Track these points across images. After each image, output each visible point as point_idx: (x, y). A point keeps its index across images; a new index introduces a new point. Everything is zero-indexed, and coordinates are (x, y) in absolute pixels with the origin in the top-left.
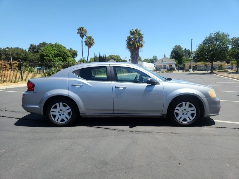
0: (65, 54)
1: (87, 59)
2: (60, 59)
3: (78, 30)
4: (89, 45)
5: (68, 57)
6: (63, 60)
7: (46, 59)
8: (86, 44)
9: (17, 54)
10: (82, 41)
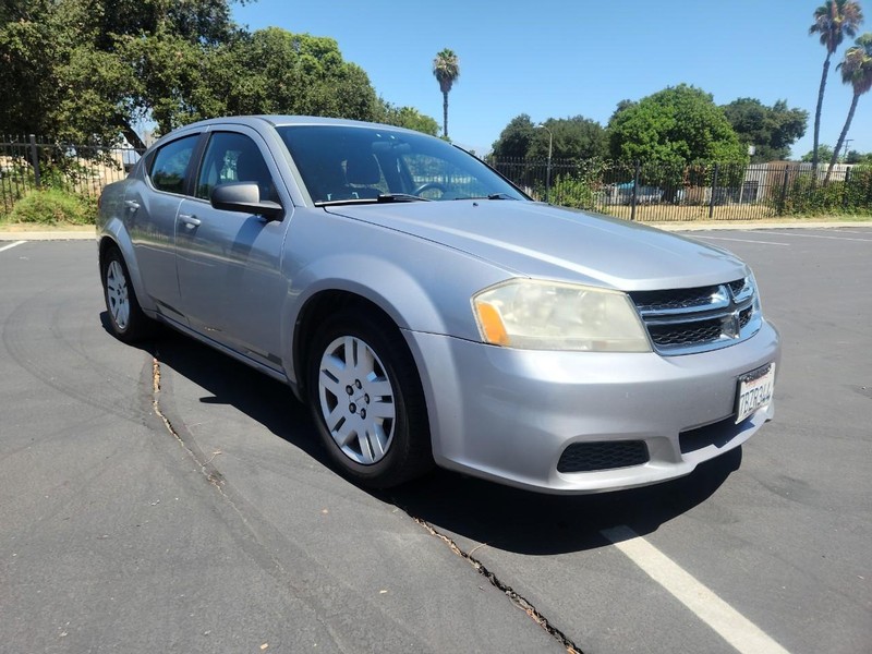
0: (704, 126)
1: (839, 147)
2: (679, 149)
3: (819, 13)
4: (861, 80)
5: (717, 137)
6: (689, 152)
7: (625, 153)
8: (847, 77)
9: (568, 141)
10: (827, 64)
